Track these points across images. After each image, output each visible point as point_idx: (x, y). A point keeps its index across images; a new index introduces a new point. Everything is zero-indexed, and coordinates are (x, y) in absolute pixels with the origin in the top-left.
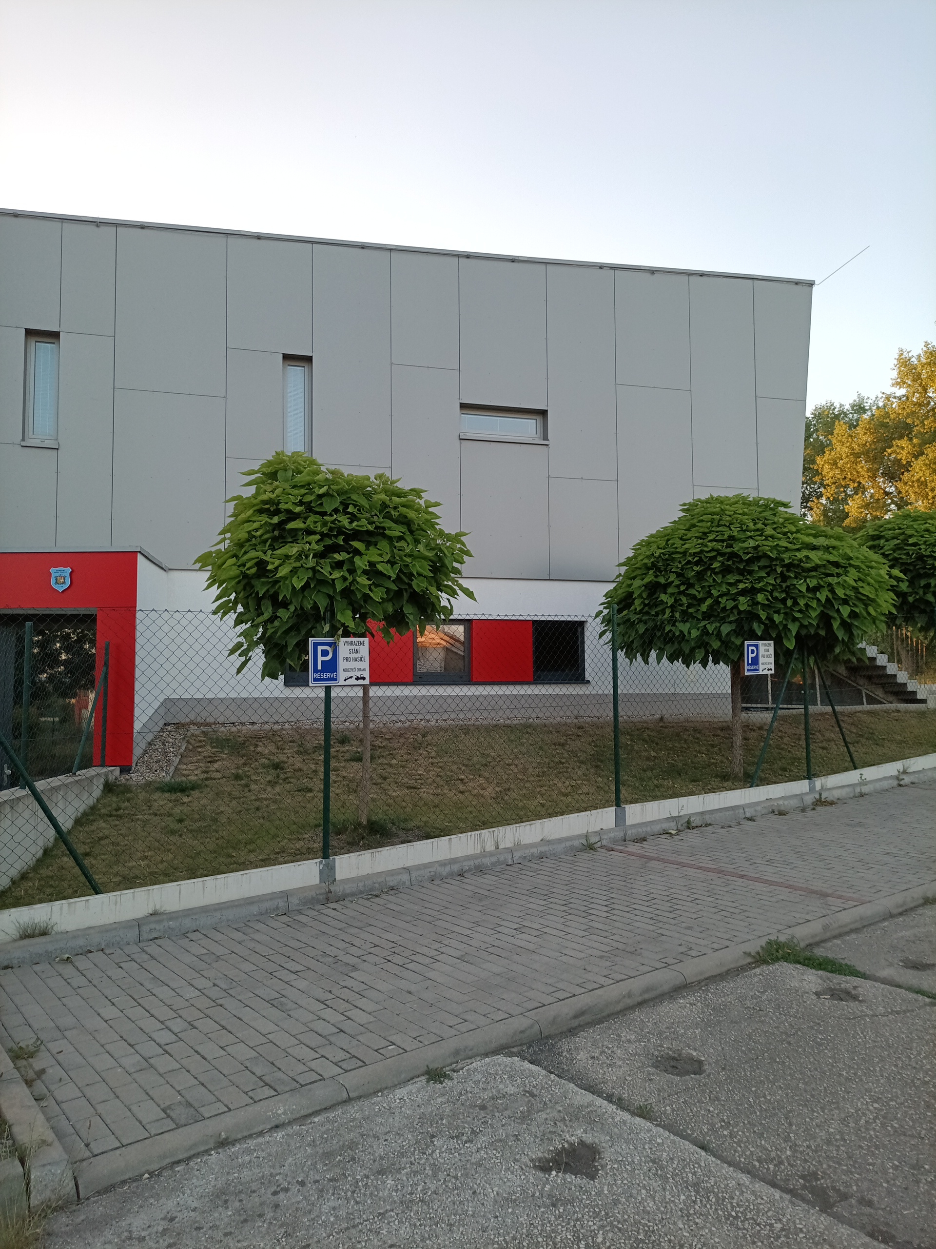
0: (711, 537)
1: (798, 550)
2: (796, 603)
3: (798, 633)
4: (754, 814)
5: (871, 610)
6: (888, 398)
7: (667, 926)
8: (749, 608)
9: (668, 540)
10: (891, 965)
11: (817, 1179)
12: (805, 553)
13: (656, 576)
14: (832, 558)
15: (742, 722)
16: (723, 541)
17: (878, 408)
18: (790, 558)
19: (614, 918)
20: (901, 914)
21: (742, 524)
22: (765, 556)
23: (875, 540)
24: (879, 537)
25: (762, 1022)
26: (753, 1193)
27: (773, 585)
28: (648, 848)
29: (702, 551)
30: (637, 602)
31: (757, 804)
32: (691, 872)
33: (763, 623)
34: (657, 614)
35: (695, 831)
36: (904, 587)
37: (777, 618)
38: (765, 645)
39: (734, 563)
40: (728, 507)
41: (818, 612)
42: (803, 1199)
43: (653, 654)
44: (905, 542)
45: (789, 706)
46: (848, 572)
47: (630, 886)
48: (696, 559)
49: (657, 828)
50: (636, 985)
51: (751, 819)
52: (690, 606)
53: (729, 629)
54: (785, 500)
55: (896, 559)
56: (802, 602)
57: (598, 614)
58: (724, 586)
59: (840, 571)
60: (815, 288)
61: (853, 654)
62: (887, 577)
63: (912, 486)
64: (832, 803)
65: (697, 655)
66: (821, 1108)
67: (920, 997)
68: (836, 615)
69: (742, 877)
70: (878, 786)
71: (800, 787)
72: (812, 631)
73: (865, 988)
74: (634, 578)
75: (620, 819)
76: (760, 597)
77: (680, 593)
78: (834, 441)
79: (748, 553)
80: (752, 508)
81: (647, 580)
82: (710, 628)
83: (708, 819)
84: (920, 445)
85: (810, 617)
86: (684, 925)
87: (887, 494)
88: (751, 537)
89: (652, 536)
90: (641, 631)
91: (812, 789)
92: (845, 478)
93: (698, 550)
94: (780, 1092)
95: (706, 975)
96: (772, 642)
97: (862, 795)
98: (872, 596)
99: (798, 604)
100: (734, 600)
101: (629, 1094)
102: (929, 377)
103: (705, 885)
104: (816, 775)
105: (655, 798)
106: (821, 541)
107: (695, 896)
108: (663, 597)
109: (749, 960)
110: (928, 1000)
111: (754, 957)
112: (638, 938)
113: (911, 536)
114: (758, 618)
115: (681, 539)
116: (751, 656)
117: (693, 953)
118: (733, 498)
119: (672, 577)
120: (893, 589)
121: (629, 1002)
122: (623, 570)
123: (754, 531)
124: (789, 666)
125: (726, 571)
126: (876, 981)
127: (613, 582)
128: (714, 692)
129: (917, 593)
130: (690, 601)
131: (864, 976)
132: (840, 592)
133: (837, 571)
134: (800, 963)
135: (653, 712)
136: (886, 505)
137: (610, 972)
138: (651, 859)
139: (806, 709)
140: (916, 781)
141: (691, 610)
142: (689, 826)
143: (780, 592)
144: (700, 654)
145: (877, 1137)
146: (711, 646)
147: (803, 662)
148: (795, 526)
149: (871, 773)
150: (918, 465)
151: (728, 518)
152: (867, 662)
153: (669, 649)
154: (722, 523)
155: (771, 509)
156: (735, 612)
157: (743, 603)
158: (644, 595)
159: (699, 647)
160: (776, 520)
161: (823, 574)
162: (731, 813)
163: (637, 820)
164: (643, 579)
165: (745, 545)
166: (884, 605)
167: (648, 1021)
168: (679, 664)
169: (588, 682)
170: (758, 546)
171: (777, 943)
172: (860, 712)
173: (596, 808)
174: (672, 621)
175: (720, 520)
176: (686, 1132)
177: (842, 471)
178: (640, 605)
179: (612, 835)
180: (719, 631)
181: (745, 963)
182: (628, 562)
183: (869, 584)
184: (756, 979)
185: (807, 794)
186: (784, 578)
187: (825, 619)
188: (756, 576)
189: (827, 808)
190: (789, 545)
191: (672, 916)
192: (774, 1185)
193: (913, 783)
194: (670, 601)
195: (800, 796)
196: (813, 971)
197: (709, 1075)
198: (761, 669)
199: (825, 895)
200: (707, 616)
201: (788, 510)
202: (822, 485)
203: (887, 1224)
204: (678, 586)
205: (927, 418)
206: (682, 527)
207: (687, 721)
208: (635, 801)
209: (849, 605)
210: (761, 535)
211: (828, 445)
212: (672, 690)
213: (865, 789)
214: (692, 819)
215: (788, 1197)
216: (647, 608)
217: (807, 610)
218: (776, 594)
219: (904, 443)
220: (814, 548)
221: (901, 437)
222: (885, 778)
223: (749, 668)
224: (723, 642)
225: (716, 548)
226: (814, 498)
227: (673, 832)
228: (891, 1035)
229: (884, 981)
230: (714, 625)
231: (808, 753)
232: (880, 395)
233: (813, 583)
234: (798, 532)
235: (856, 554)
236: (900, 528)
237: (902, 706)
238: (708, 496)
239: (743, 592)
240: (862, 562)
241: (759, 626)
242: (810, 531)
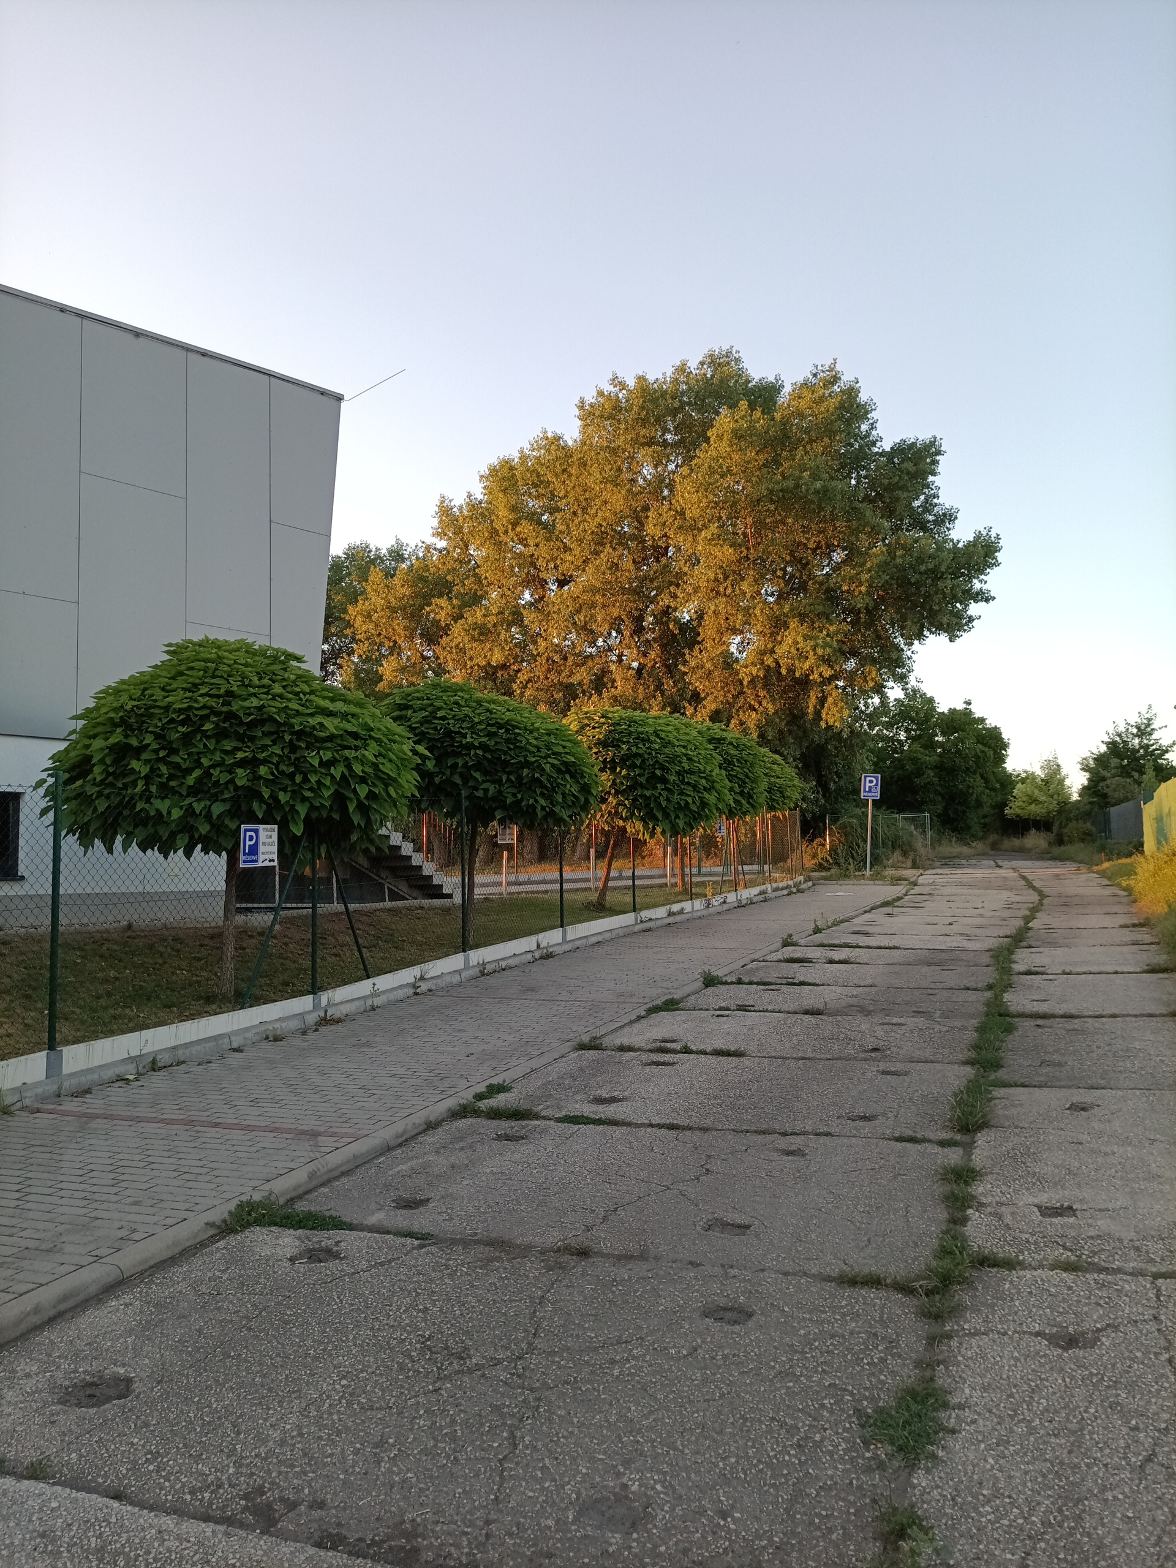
0: (204, 690)
1: (312, 715)
2: (306, 780)
3: (307, 815)
4: (242, 1043)
5: (391, 791)
6: (428, 548)
7: (105, 1206)
8: (249, 784)
9: (145, 689)
10: (382, 1208)
11: (264, 1493)
12: (319, 719)
13: (126, 736)
14: (350, 728)
15: (235, 927)
16: (218, 696)
17: (418, 558)
18: (301, 724)
19: (27, 1206)
20: (400, 1145)
21: (243, 677)
22: (271, 719)
23: (401, 711)
24: (407, 707)
25: (219, 1309)
26: (178, 1537)
27: (279, 756)
28: (93, 1103)
29: (190, 708)
30: (97, 770)
31: (247, 1029)
32: (149, 1127)
33: (266, 803)
34: (125, 787)
35: (161, 1073)
36: (430, 765)
37: (283, 797)
38: (267, 830)
39: (231, 725)
40: (226, 654)
41: (332, 791)
42: (242, 1525)
43: (119, 839)
44: (433, 714)
45: (300, 905)
46: (367, 745)
47: (59, 1158)
48: (182, 717)
49: (109, 1074)
50: (46, 1296)
51: (235, 1050)
52: (171, 777)
53: (222, 809)
54: (298, 652)
55: (423, 734)
56: (313, 779)
57: (40, 783)
58: (218, 753)
59: (359, 743)
60: (343, 404)
61: (372, 841)
62: (410, 754)
63: (451, 652)
64: (339, 1021)
65: (179, 842)
66: (279, 1402)
67: (409, 1240)
68: (352, 796)
69: (216, 1125)
70: (392, 996)
71: (303, 1004)
72: (325, 814)
73: (349, 1241)
74: (94, 737)
75: (54, 1067)
76: (263, 770)
77: (159, 760)
78: (369, 590)
79: (250, 714)
80: (257, 658)
81: (113, 740)
82: (198, 807)
83: (181, 1055)
84: (460, 608)
85: (322, 797)
86: (129, 1200)
87: (424, 658)
88: (254, 695)
89: (123, 682)
90: (101, 809)
91: (316, 1006)
92: (380, 634)
93: (185, 705)
94: (230, 1395)
95: (152, 1263)
96: (276, 827)
97: (373, 1008)
98: (393, 775)
99: (309, 781)
100: (230, 772)
101: (17, 1452)
102: (470, 532)
103: (165, 1142)
104: (323, 989)
105: (111, 1033)
106: (339, 706)
107: (150, 1159)
108: (135, 764)
109: (212, 1232)
110: (416, 1242)
111: (219, 1227)
112: (61, 1228)
113: (440, 709)
114: (259, 795)
115: (163, 689)
116: (248, 843)
117: (136, 1236)
118: (234, 643)
119: (149, 739)
120: (417, 768)
121: (36, 1320)
122: (81, 723)
123: (259, 687)
124: (294, 858)
125: (221, 735)
126: (362, 1230)
127: (64, 740)
128: (198, 889)
129: (443, 774)
130: (172, 771)
131: (351, 1227)
132: (358, 769)
133: (356, 743)
134: (275, 1224)
135: (119, 918)
136: (422, 670)
137: (10, 1284)
138: (96, 1117)
139: (314, 908)
140: (433, 988)
141: (172, 783)
142: (154, 1066)
143: (288, 765)
144: (182, 841)
145: (340, 1420)
146: (197, 829)
147: (313, 852)
148: (309, 686)
149: (385, 982)
150: (457, 628)
151: (226, 668)
152: (387, 850)
153: (141, 833)
154: (217, 673)
155: (281, 662)
156: (231, 788)
157: (242, 777)
158: (108, 761)
159: (180, 832)
160: (286, 676)
161: (340, 745)
162: (212, 1044)
163: (81, 1066)
164: (107, 739)
165: (246, 704)
166: (406, 785)
167: (61, 1342)
168: (154, 854)
169: (23, 878)
170: (263, 706)
171: (249, 1203)
172: (381, 910)
173: (18, 1055)
174: (147, 796)
175: (216, 669)
176: (95, 1481)
177: (376, 626)
178: (101, 773)
179: (40, 1091)
180: (209, 811)
181: (206, 1237)
182: (87, 713)
183: (390, 761)
184: (218, 1255)
185: (309, 1012)
186: (294, 749)
187: (340, 800)
188: (260, 743)
189: (332, 1027)
190: (300, 708)
191: (114, 1190)
192: (206, 1519)
193: (430, 990)
194: (145, 770)
195: (301, 1016)
196: (292, 1231)
197: (137, 1397)
198: (260, 860)
199: (314, 1135)
200: (194, 791)
201: (303, 666)
202: (354, 640)
203: (339, 1525)
204: (156, 751)
205: (468, 577)
206: (164, 673)
207: (165, 927)
208: (76, 1041)
209: (368, 785)
210: (267, 693)
211: (362, 593)
212: (140, 889)
213: (378, 1001)
214: (159, 1057)
215: (222, 1528)
216: (111, 778)
217: (319, 789)
218: (283, 767)
219: (443, 602)
220: (330, 714)
221: (440, 596)
222: (401, 987)
223: (245, 858)
224: (212, 825)
225: (209, 704)
226: (344, 655)
227: (131, 1077)
228: (371, 1293)
229: (371, 1229)
230: (203, 804)
231: (314, 962)
232: (420, 544)
233: (327, 756)
234: (312, 692)
235: (378, 725)
236: (428, 699)
237: (426, 902)
238: (201, 637)
239: (242, 763)
240: (384, 735)
241: (261, 807)
242: (326, 693)
